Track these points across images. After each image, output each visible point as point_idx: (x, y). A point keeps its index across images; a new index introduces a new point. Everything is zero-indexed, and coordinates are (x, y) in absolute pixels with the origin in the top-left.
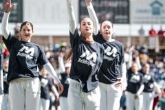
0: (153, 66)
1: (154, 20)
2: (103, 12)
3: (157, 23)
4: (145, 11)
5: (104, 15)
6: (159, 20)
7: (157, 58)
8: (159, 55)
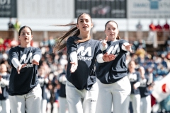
0: (152, 61)
1: (152, 15)
2: (100, 7)
3: (155, 17)
4: (143, 5)
5: (101, 9)
6: (157, 15)
7: (155, 53)
8: (157, 50)
